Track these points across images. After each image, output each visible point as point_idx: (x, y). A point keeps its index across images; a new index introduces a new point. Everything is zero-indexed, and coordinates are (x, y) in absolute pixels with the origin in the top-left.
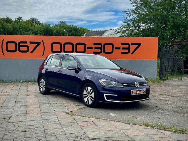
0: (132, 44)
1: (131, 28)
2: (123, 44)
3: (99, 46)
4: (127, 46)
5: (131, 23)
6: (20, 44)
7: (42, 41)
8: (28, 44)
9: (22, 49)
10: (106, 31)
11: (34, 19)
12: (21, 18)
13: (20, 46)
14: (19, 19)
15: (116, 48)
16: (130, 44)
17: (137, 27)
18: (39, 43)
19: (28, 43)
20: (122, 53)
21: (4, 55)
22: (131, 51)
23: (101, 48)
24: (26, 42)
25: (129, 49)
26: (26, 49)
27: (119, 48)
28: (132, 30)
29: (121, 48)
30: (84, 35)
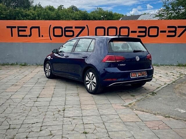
0: (179, 27)
1: (170, 12)
2: (169, 27)
3: (144, 30)
4: (174, 29)
5: (170, 6)
6: (66, 29)
7: (87, 26)
8: (73, 29)
9: (67, 34)
10: (140, 15)
11: (74, 6)
12: (63, 6)
13: (65, 31)
14: (61, 6)
15: (161, 32)
16: (177, 27)
17: (176, 10)
18: (83, 28)
19: (74, 27)
20: (168, 36)
21: (51, 39)
22: (178, 34)
23: (145, 32)
24: (72, 27)
25: (175, 32)
26: (71, 34)
27: (165, 32)
28: (171, 13)
29: (167, 32)
30: (120, 20)
